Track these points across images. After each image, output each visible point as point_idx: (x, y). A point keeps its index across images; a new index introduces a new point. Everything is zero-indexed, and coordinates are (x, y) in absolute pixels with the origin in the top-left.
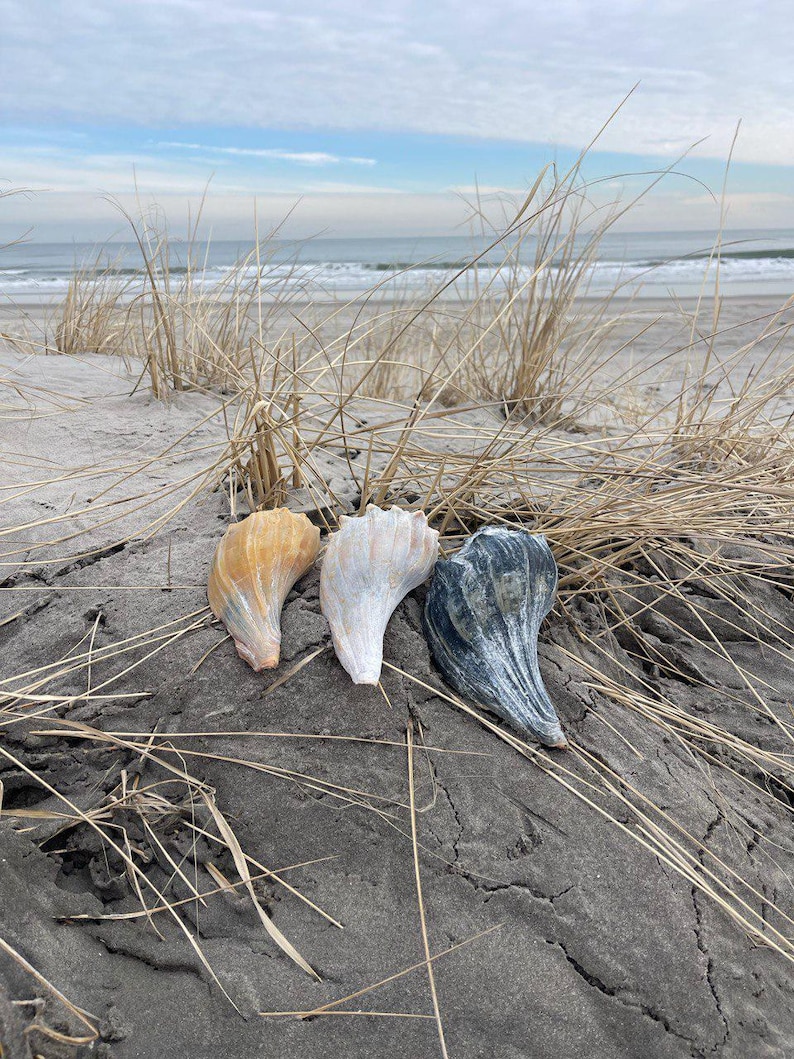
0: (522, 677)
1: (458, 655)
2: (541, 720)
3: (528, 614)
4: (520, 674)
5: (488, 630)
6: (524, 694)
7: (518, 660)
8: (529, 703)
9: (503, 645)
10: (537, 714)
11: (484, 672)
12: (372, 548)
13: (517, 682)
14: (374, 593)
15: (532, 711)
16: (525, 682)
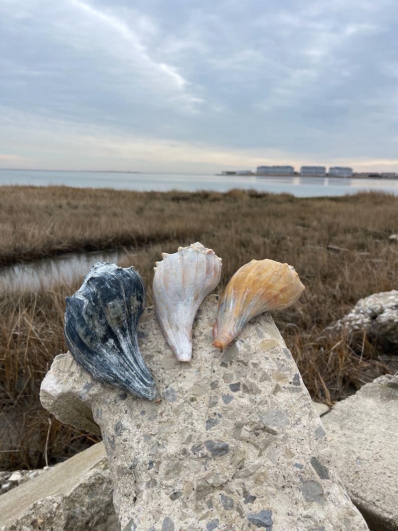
0: (130, 363)
1: (89, 358)
2: (145, 387)
3: (128, 323)
4: (129, 361)
5: (105, 340)
6: (133, 373)
7: (126, 353)
8: (136, 378)
9: (116, 347)
10: (142, 384)
11: (106, 365)
12: (183, 276)
13: (128, 368)
14: (185, 304)
15: (139, 383)
16: (132, 365)
